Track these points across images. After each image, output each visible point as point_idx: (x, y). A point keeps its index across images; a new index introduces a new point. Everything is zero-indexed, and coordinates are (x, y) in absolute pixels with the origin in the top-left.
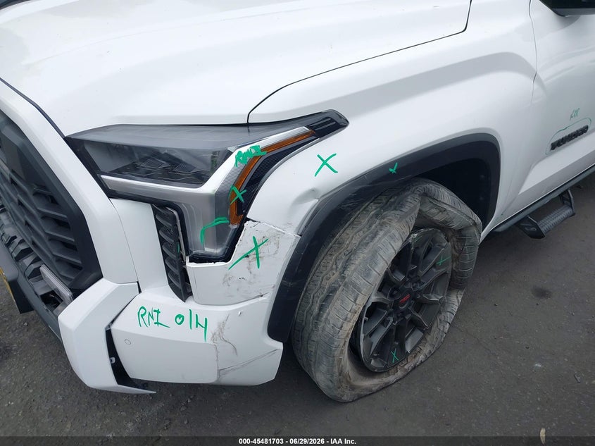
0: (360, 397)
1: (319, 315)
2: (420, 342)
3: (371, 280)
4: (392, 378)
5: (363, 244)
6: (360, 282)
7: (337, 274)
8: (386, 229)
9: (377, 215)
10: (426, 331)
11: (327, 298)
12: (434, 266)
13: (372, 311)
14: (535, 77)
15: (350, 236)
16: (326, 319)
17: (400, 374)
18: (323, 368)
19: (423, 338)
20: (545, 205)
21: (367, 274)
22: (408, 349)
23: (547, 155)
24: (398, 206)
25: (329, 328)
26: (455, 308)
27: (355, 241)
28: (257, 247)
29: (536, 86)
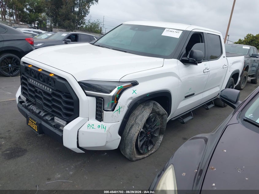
0: (137, 160)
1: (129, 132)
2: (152, 148)
3: (142, 122)
4: (145, 156)
5: (140, 114)
6: (140, 123)
7: (134, 121)
8: (145, 110)
9: (143, 107)
10: (154, 145)
11: (131, 127)
12: (156, 125)
13: (141, 133)
14: (179, 78)
15: (137, 112)
16: (131, 133)
17: (147, 155)
18: (129, 147)
19: (153, 147)
20: (184, 115)
21: (141, 121)
22: (149, 149)
23: (184, 100)
24: (148, 105)
25: (131, 135)
26: (161, 139)
27: (138, 113)
28: (120, 108)
29: (180, 81)
